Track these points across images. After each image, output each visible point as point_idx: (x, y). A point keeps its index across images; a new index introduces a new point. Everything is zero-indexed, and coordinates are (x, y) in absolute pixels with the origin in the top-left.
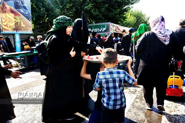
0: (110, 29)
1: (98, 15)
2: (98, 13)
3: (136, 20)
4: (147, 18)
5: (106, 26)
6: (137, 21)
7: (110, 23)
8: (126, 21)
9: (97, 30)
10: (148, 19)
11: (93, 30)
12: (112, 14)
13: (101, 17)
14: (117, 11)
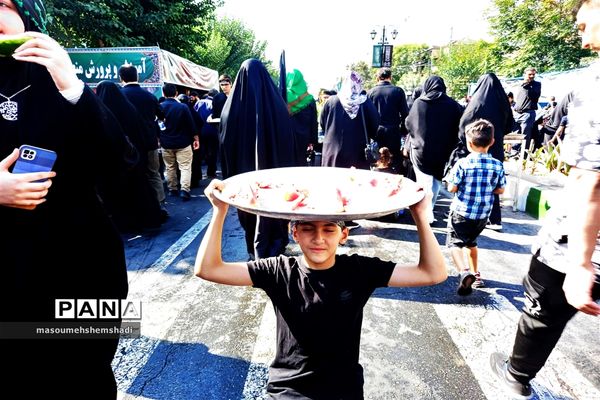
0: (161, 72)
1: (107, 17)
2: (105, 9)
3: (230, 48)
4: (260, 45)
5: (143, 59)
6: (232, 53)
7: (156, 50)
8: (205, 47)
9: (108, 71)
10: (263, 47)
11: (92, 71)
12: (160, 17)
13: (117, 26)
14: (175, 11)
